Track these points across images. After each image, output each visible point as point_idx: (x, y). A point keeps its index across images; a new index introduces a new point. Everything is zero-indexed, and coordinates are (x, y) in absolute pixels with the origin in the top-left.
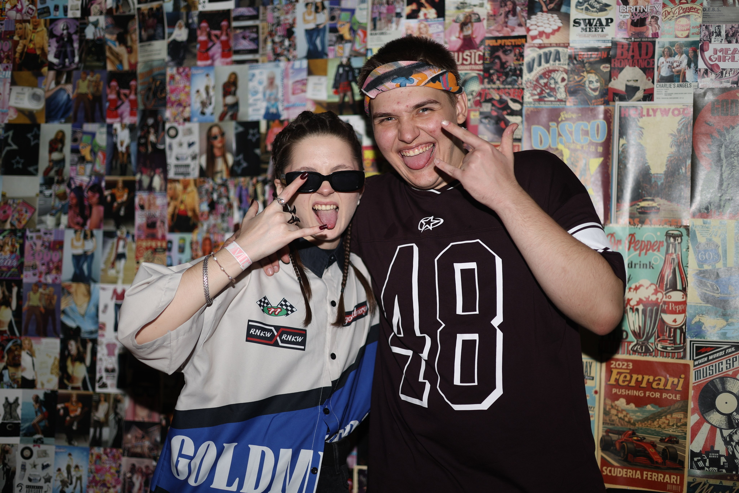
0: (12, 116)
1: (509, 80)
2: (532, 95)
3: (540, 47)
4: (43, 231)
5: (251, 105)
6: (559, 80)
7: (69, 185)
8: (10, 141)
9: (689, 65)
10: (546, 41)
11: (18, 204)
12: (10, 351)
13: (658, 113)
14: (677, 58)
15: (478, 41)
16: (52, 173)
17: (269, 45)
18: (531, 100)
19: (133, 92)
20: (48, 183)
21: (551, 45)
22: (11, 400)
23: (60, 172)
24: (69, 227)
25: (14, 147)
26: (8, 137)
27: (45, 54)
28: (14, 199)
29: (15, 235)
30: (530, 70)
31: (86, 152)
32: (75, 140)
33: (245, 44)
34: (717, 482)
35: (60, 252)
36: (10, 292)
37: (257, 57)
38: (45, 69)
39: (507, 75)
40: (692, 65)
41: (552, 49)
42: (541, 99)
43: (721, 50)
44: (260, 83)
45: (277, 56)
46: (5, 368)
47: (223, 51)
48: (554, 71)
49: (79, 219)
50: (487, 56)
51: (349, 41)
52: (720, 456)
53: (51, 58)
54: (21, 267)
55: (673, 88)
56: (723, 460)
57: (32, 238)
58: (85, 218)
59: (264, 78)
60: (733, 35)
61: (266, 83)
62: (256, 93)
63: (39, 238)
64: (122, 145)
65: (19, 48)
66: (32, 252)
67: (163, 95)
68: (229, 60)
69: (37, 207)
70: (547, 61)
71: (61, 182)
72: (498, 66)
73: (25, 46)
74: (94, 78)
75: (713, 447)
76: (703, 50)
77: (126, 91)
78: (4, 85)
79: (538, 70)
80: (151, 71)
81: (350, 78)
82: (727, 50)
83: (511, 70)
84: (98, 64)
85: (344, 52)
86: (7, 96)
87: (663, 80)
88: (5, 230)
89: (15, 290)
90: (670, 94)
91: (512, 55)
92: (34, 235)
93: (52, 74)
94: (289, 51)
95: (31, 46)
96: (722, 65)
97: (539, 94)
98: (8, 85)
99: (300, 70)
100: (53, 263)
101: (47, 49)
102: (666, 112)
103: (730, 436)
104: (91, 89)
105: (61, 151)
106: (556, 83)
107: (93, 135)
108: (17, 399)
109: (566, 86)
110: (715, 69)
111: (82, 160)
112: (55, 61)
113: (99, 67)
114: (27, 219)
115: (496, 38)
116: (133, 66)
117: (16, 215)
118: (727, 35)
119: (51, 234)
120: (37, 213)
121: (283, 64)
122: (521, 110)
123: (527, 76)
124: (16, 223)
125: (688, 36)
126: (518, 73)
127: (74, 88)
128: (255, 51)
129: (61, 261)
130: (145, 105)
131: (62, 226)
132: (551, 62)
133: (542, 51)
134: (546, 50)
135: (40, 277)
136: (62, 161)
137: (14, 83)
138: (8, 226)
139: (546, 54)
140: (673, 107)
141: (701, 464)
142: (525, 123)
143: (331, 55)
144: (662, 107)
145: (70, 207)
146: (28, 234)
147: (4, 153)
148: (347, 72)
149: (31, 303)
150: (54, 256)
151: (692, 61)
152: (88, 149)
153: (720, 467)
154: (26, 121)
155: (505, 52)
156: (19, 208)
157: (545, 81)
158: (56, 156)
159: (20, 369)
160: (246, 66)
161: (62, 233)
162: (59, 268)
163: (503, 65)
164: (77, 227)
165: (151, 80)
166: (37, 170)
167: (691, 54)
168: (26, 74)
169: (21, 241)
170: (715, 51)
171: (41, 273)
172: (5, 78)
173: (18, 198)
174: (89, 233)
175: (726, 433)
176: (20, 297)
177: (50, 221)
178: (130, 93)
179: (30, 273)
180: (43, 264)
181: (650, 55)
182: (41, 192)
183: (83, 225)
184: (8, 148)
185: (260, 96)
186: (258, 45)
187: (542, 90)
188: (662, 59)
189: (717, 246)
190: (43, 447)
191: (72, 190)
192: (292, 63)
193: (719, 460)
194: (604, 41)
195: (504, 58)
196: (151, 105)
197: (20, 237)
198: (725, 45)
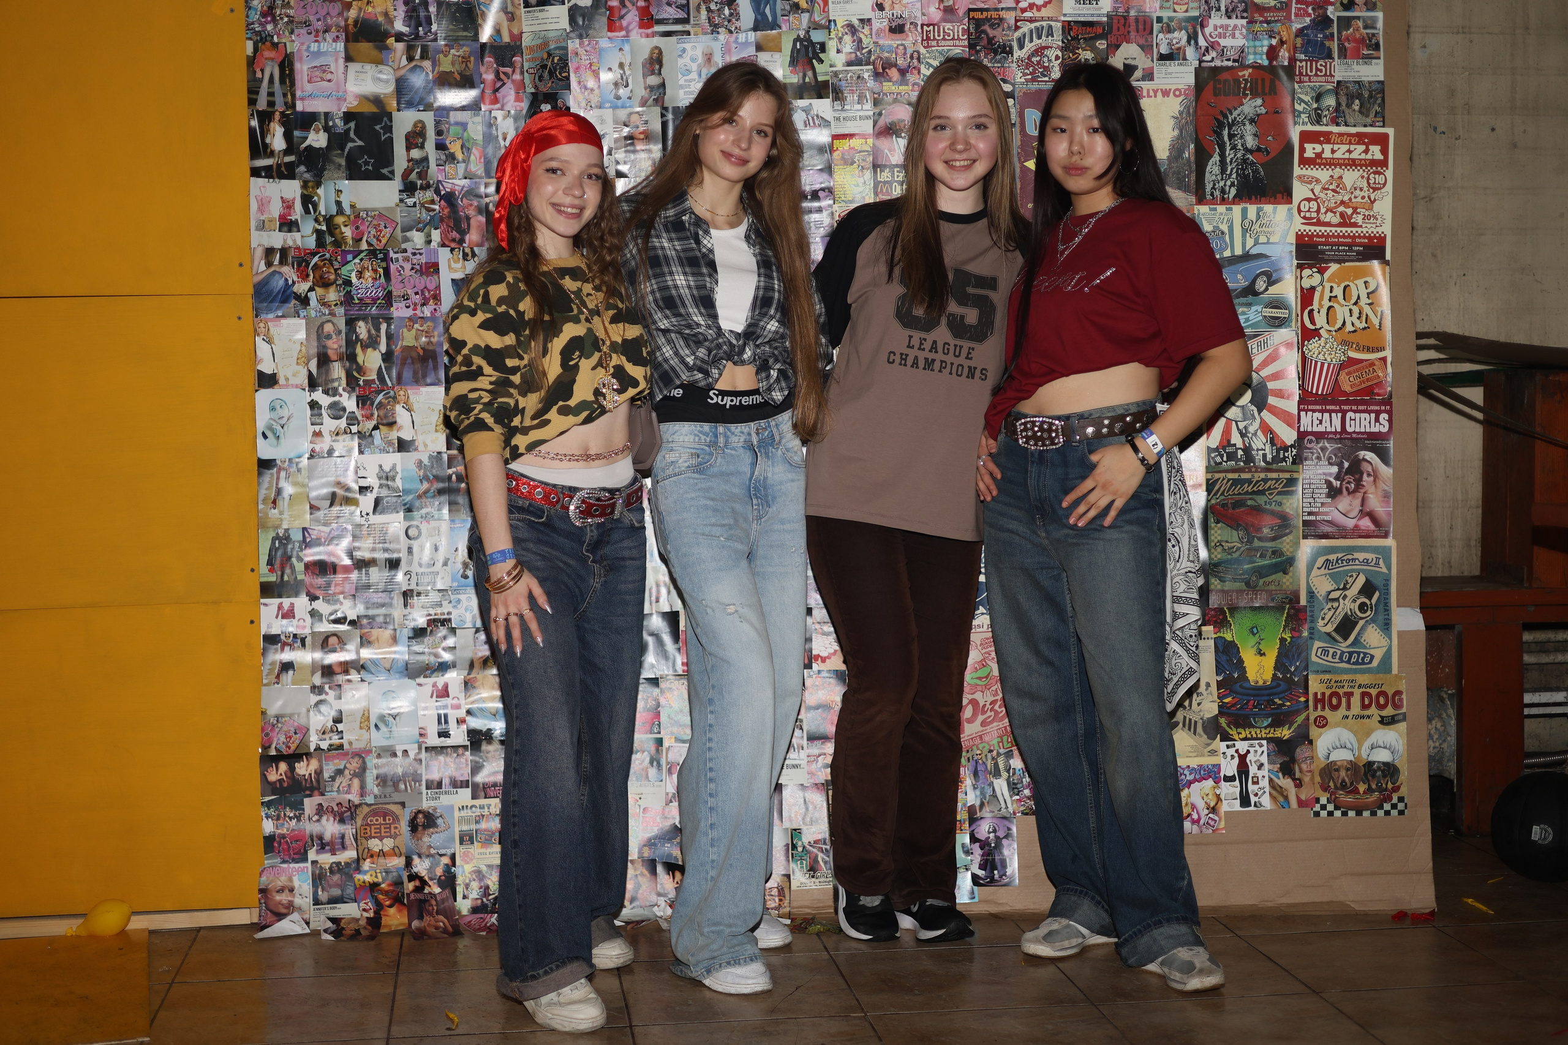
0: (351, 104)
1: (998, 57)
2: (1025, 74)
3: (1031, 20)
4: (410, 251)
5: (681, 87)
6: (1053, 58)
7: (437, 192)
8: (352, 135)
9: (1189, 42)
10: (1037, 14)
11: (373, 217)
12: (380, 406)
13: (1159, 94)
14: (1176, 34)
15: (961, 12)
16: (413, 176)
17: (704, 13)
18: (1023, 80)
19: (518, 71)
20: (409, 188)
21: (1042, 19)
22: (387, 468)
23: (422, 175)
24: (443, 245)
25: (360, 143)
26: (349, 129)
27: (391, 21)
28: (366, 210)
29: (376, 257)
30: (1021, 47)
31: (455, 148)
32: (439, 133)
33: (671, 12)
34: (1235, 476)
35: (436, 277)
36: (378, 330)
37: (688, 27)
38: (391, 40)
39: (996, 52)
40: (1192, 42)
41: (1044, 24)
42: (1033, 80)
43: (1222, 27)
44: (693, 60)
45: (715, 28)
46: (376, 428)
47: (641, 20)
48: (1047, 47)
49: (455, 234)
50: (972, 30)
51: (808, 11)
52: (1237, 449)
53: (400, 26)
54: (389, 298)
55: (1173, 67)
56: (1240, 452)
57: (397, 260)
58: (463, 233)
59: (699, 54)
60: (1233, 10)
61: (700, 60)
62: (689, 72)
63: (406, 259)
64: (505, 139)
65: (353, 14)
66: (400, 278)
67: (564, 75)
68: (649, 31)
69: (399, 220)
70: (1039, 37)
71: (427, 187)
72: (984, 42)
73: (360, 9)
74: (461, 53)
75: (1229, 441)
76: (1202, 26)
77: (509, 70)
78: (336, 60)
79: (1029, 47)
80: (546, 44)
81: (811, 55)
82: (1227, 26)
83: (999, 46)
84: (465, 34)
85: (801, 23)
86: (342, 76)
87: (1163, 57)
88: (362, 251)
89: (384, 327)
90: (1171, 73)
91: (1000, 29)
92: (399, 256)
93: (400, 47)
94: (729, 21)
95: (370, 9)
96: (1223, 42)
97: (1031, 74)
98: (341, 61)
99: (746, 44)
100: (429, 291)
101: (392, 13)
102: (1166, 93)
103: (1245, 428)
104: (457, 67)
105: (422, 147)
106: (1050, 61)
107: (464, 126)
108: (394, 467)
109: (1061, 64)
110: (1216, 46)
111: (452, 158)
112: (405, 29)
113: (466, 38)
114: (388, 235)
115: (981, 10)
116: (517, 38)
117: (373, 232)
118: (1227, 11)
119: (421, 254)
120: (399, 228)
121: (723, 36)
122: (1013, 91)
123: (1017, 53)
124: (374, 242)
125: (1186, 11)
126: (1007, 50)
127: (434, 65)
128: (686, 21)
129: (438, 287)
130: (536, 87)
131: (434, 244)
132: (1044, 38)
133: (1033, 26)
134: (1038, 24)
135: (415, 309)
136: (425, 159)
137: (349, 59)
138: (364, 246)
139: (1037, 29)
140: (1173, 87)
141: (1218, 459)
142: (1018, 106)
143: (784, 28)
144: (1164, 87)
145: (442, 220)
146: (392, 254)
147: (347, 150)
148: (807, 48)
149: (405, 344)
150: (430, 282)
151: (1192, 38)
152: (458, 144)
153: (1238, 460)
154: (373, 109)
155: (992, 26)
156: (375, 222)
157: (1038, 58)
158: (416, 154)
159: (395, 427)
160: (674, 39)
161: (436, 252)
162: (437, 298)
163: (990, 40)
164: (453, 245)
165: (545, 56)
166: (392, 172)
167: (1191, 30)
168: (365, 47)
169: (384, 265)
170: (1216, 28)
171: (415, 304)
172: (336, 52)
173: (373, 210)
174: (468, 250)
175: (1241, 425)
176: (389, 337)
177: (417, 238)
178: (514, 72)
179: (403, 304)
180: (417, 293)
181: (1148, 31)
182: (401, 201)
183: (461, 241)
184: (350, 145)
185: (694, 75)
186: (688, 14)
187: (1035, 69)
188: (1161, 36)
189: (1223, 233)
190: (433, 524)
191: (442, 198)
192: (735, 35)
193: (1236, 453)
194: (1099, 15)
195: (991, 33)
196: (545, 87)
197: (382, 260)
198: (1225, 21)
